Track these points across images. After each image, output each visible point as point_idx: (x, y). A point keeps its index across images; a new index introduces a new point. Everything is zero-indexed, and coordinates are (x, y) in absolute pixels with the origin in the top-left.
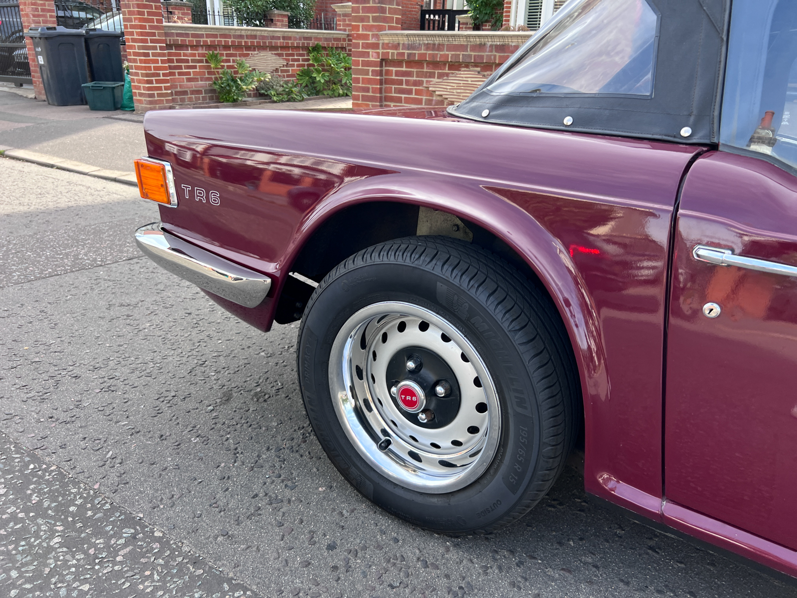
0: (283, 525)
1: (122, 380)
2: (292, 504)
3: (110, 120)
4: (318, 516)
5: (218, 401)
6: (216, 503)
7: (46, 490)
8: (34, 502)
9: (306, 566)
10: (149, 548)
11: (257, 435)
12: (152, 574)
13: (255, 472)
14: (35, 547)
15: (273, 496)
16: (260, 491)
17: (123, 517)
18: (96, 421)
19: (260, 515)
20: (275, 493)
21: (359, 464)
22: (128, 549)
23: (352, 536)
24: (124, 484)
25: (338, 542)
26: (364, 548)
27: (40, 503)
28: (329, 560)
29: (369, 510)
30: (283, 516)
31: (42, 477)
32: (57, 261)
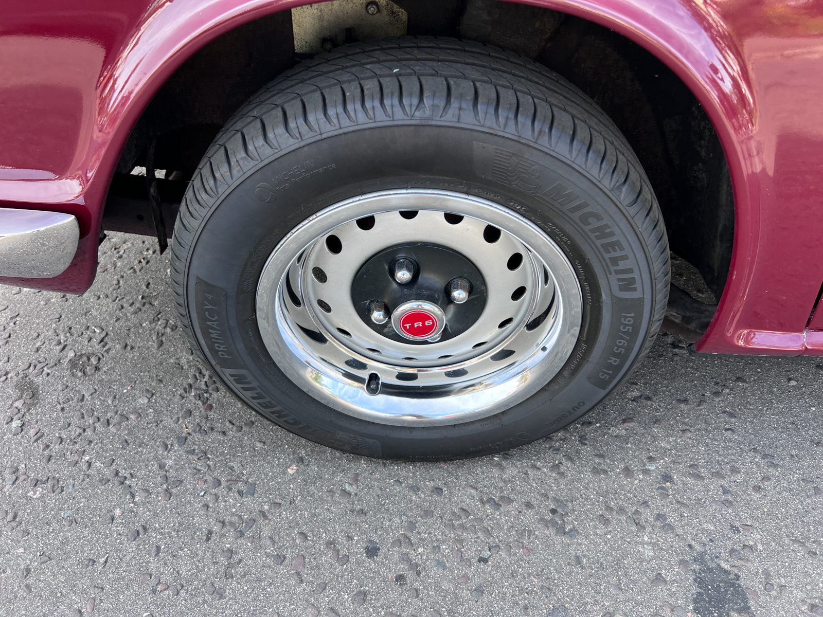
11: (130, 433)
15: (234, 519)
16: (209, 524)
20: (233, 514)
23: (384, 518)
29: (374, 466)
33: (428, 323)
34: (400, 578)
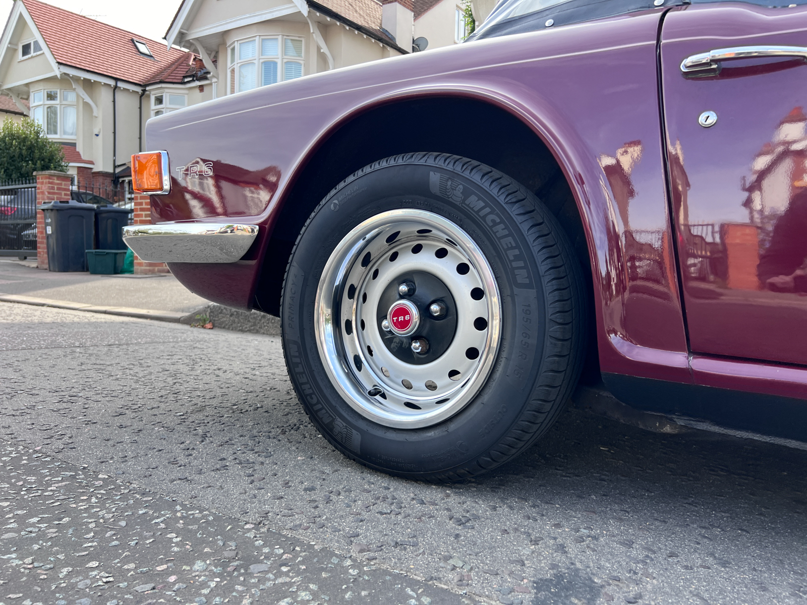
0: (253, 476)
1: (85, 397)
2: (265, 465)
3: (109, 278)
4: (296, 473)
5: (189, 411)
6: (176, 462)
9: (278, 499)
10: (90, 484)
11: (230, 429)
12: (89, 499)
13: (225, 447)
15: (244, 460)
16: (228, 457)
17: (63, 466)
18: (49, 416)
19: (227, 469)
22: (64, 484)
23: (334, 484)
24: (71, 448)
25: (318, 487)
26: (349, 491)
28: (306, 496)
30: (253, 471)
33: (407, 318)
34: (313, 501)
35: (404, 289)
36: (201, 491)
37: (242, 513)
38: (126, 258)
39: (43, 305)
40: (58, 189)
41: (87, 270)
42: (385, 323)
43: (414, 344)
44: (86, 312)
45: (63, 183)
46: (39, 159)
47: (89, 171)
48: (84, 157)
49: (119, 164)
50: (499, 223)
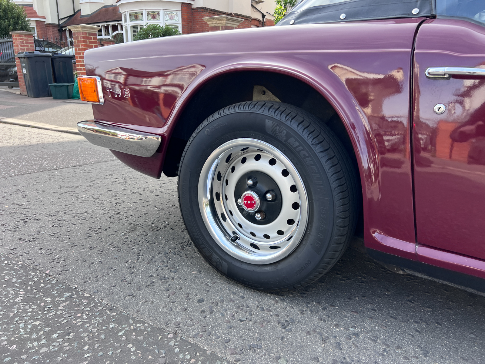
0: (169, 290)
1: (67, 221)
2: (175, 280)
3: (65, 103)
4: (192, 286)
5: (128, 231)
6: (125, 280)
7: (14, 274)
8: (6, 280)
9: (184, 311)
10: (81, 302)
11: (152, 246)
12: (82, 316)
13: (151, 264)
14: (5, 302)
16: (154, 274)
17: (64, 287)
18: (49, 241)
19: (154, 285)
20: (163, 275)
21: (218, 252)
22: (67, 303)
23: (214, 295)
24: (66, 271)
25: (205, 299)
26: (222, 301)
27: (10, 280)
28: (199, 307)
29: (225, 282)
30: (169, 286)
31: (13, 267)
32: (29, 167)
33: (253, 202)
34: (203, 311)
35: (250, 183)
36: (142, 305)
37: (166, 324)
38: (74, 88)
39: (29, 126)
40: (27, 43)
41: (51, 96)
42: (239, 201)
43: (256, 215)
44: (55, 132)
45: (29, 38)
46: (11, 18)
47: (43, 23)
48: (39, 14)
49: (61, 18)
50: (308, 157)
